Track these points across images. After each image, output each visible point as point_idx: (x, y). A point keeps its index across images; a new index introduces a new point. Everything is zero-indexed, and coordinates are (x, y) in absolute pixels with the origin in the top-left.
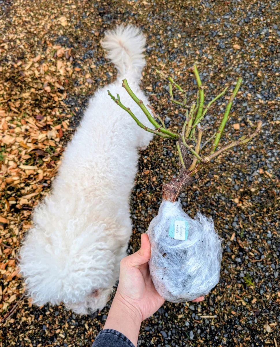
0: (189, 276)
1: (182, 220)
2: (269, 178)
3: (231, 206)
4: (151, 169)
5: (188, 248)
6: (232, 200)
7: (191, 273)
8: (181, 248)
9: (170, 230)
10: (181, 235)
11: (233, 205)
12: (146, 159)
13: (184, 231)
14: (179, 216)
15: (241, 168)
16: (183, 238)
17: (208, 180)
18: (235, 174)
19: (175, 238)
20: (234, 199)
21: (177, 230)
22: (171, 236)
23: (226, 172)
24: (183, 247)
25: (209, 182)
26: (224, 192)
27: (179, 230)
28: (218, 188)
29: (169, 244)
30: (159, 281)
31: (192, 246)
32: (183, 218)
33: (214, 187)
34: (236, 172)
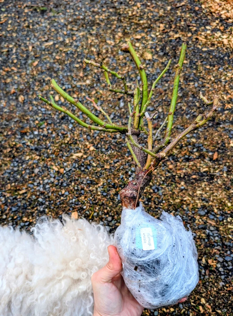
0: (167, 285)
1: (147, 226)
2: (56, 166)
3: (97, 145)
4: (175, 176)
5: (159, 257)
6: (95, 149)
7: (167, 282)
8: (152, 259)
9: (137, 241)
10: (150, 245)
11: (96, 145)
12: (182, 186)
13: (152, 239)
14: (144, 223)
15: (81, 174)
16: (152, 247)
17: (116, 165)
18: (88, 169)
19: (144, 250)
20: (94, 150)
21: (145, 240)
22: (139, 248)
23: (96, 171)
24: (154, 257)
25: (115, 163)
26: (102, 155)
27: (147, 239)
28: (107, 158)
29: (139, 256)
30: (136, 293)
31: (163, 254)
32: (148, 223)
33: (110, 158)
34: (87, 170)
